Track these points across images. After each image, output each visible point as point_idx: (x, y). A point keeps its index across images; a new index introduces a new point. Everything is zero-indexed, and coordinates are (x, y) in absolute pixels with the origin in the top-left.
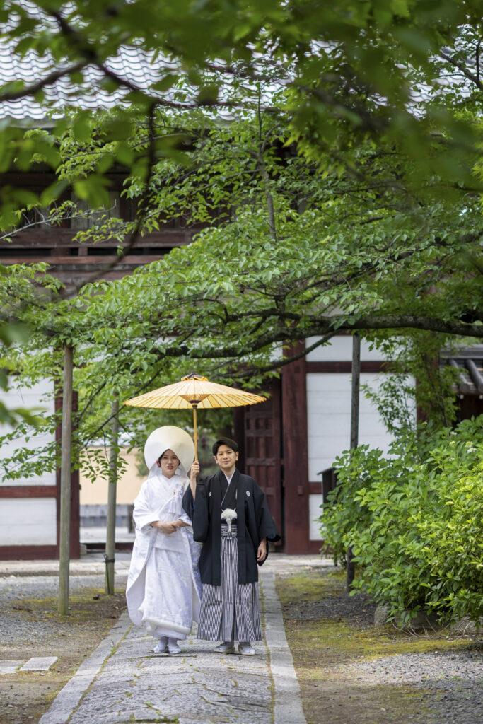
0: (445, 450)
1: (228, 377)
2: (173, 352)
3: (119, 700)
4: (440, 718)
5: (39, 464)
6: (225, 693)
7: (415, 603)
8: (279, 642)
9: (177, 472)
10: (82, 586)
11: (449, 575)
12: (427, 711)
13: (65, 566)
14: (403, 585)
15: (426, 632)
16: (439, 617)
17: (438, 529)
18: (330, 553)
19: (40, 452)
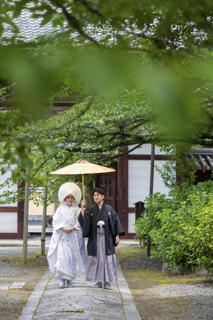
0: (195, 195)
1: (96, 161)
2: (75, 150)
3: (57, 302)
4: (196, 312)
5: (14, 198)
6: (102, 300)
7: (181, 262)
8: (121, 278)
9: (73, 204)
10: (30, 251)
11: (197, 250)
12: (191, 309)
13: (26, 243)
14: (175, 254)
15: (185, 275)
16: (192, 268)
17: (192, 230)
18: (138, 239)
19: (15, 193)
